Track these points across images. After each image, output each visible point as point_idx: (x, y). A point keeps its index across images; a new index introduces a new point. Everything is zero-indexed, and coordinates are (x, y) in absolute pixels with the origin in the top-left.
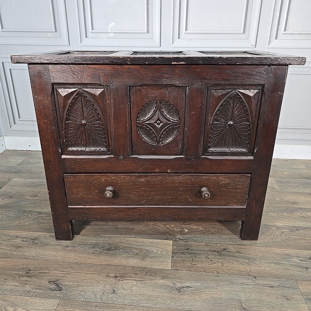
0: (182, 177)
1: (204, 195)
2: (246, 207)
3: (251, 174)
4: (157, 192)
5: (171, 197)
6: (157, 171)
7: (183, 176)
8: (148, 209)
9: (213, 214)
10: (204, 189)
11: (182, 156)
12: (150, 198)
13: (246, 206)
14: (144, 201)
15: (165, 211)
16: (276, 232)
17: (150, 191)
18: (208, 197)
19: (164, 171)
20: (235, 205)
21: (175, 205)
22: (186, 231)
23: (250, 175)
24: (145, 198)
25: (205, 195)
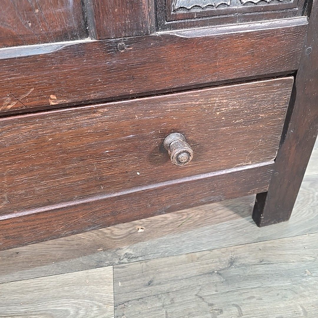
0: (104, 114)
1: (175, 156)
2: (273, 162)
3: (295, 75)
4: (35, 173)
5: (83, 177)
6: (9, 107)
7: (106, 110)
8: (26, 219)
9: (198, 194)
10: (173, 139)
11: (88, 40)
12: (21, 192)
13: (275, 160)
14: (5, 203)
15: (76, 214)
16: (313, 193)
17: (10, 175)
18: (189, 159)
19: (36, 102)
20: (250, 163)
21: (101, 193)
22: (140, 230)
23: (292, 78)
24: (5, 195)
25: (180, 156)
